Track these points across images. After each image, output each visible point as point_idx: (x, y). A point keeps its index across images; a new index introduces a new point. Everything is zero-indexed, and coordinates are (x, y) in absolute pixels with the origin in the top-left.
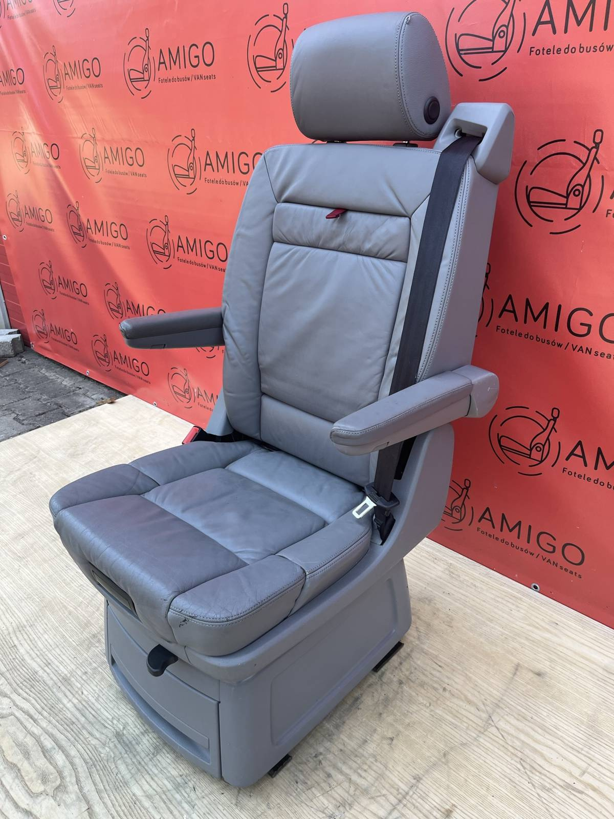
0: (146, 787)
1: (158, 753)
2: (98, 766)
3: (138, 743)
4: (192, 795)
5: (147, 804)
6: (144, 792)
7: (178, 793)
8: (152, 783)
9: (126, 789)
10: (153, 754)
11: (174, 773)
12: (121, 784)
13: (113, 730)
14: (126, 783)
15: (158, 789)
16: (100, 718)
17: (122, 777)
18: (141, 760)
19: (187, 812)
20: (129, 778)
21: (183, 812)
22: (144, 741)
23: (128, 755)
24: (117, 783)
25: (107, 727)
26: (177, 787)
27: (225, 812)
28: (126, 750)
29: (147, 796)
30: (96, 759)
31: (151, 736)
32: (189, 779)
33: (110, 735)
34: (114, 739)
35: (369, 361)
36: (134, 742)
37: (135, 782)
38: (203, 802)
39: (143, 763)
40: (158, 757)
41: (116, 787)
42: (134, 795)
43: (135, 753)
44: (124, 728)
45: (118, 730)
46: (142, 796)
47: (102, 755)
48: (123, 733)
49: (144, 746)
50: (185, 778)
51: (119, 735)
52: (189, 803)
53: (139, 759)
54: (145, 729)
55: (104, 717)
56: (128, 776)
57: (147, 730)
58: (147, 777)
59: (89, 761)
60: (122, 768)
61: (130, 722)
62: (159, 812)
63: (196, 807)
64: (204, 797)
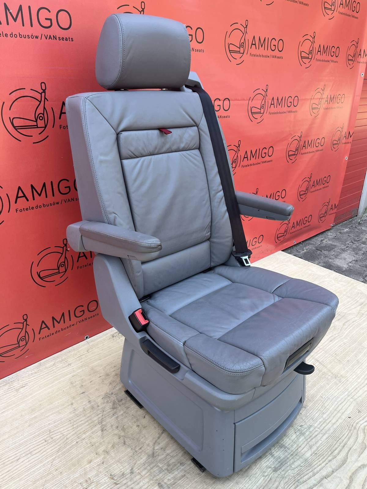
0: (305, 449)
1: (284, 446)
2: (298, 479)
3: (279, 457)
4: (305, 426)
5: (315, 448)
6: (308, 450)
7: (305, 433)
8: (303, 447)
9: (309, 460)
10: (285, 448)
11: (294, 436)
12: (307, 463)
13: (272, 474)
14: (306, 460)
15: (306, 443)
16: (264, 485)
17: (302, 463)
18: (290, 454)
19: (315, 428)
20: (302, 459)
21: (315, 430)
22: (277, 455)
23: (288, 462)
24: (307, 465)
25: (271, 479)
26: (302, 434)
27: (310, 412)
28: (285, 464)
29: (311, 448)
30: (294, 480)
31: (274, 451)
32: (296, 429)
33: (276, 475)
34: (278, 472)
35: (204, 202)
36: (279, 460)
37: (304, 456)
38: (308, 422)
39: (291, 453)
40: (286, 445)
41: (309, 465)
42: (311, 455)
43: (286, 458)
44: (270, 468)
45: (272, 471)
46: (311, 451)
47: (291, 478)
48: (274, 468)
49: (281, 454)
50: (296, 431)
51: (275, 470)
52: (309, 428)
53: (289, 455)
54: (269, 455)
55: (263, 482)
56: (301, 460)
57: (269, 454)
58: (299, 450)
59: (296, 485)
60: (296, 464)
61: (265, 465)
62: (318, 441)
63: (311, 425)
64: (305, 422)
